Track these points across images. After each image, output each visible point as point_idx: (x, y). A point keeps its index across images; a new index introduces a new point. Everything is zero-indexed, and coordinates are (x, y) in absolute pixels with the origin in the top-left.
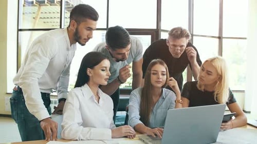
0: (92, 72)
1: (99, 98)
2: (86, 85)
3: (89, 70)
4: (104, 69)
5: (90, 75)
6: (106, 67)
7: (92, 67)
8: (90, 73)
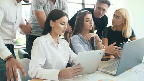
0: (53, 24)
1: (58, 43)
2: (49, 34)
3: (51, 22)
4: (63, 23)
5: (52, 26)
6: (64, 22)
7: (54, 20)
8: (52, 24)
